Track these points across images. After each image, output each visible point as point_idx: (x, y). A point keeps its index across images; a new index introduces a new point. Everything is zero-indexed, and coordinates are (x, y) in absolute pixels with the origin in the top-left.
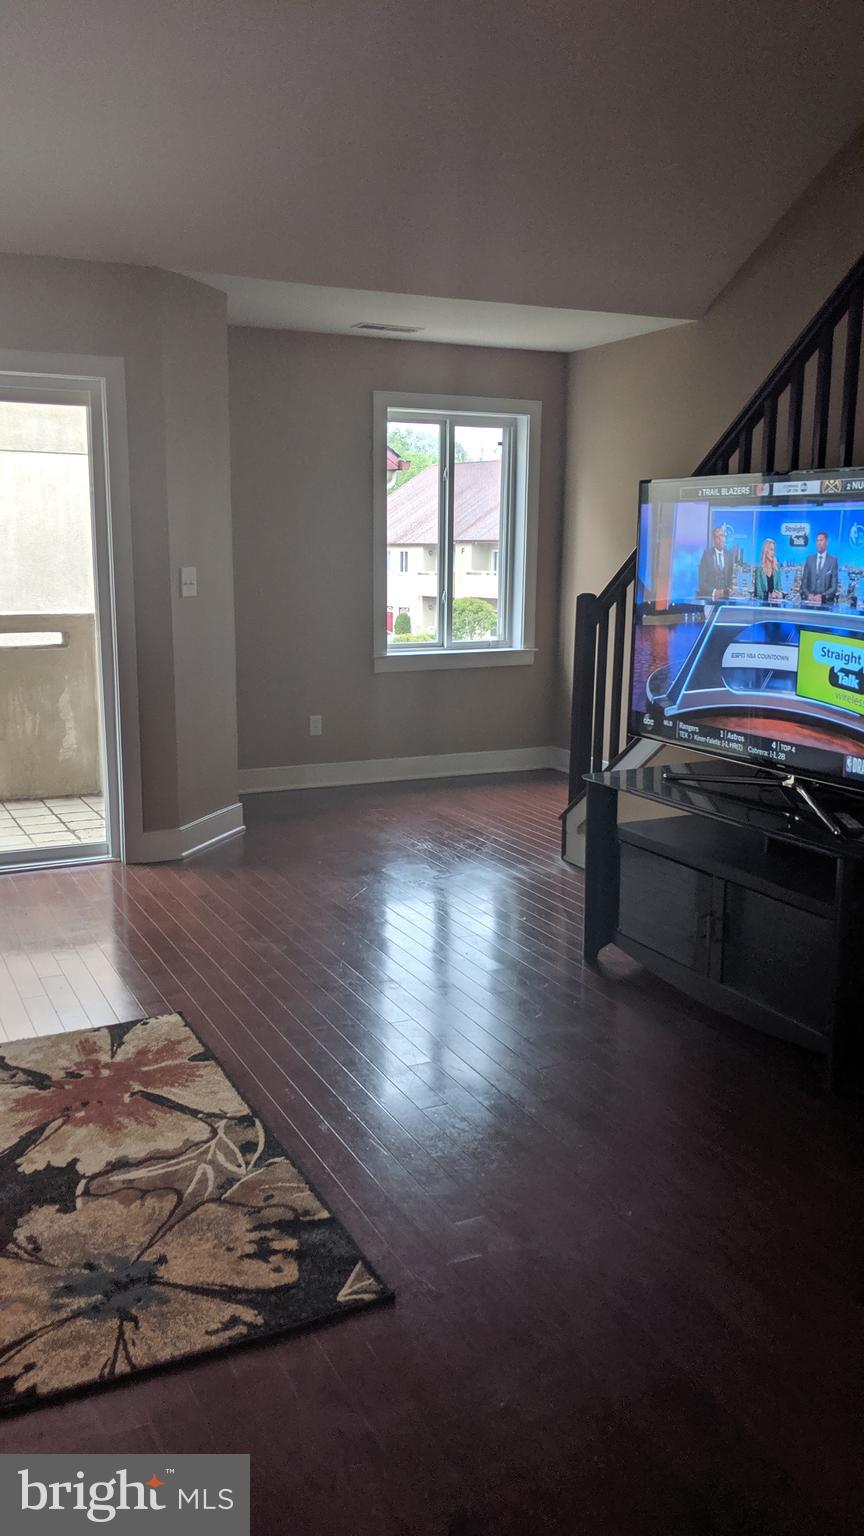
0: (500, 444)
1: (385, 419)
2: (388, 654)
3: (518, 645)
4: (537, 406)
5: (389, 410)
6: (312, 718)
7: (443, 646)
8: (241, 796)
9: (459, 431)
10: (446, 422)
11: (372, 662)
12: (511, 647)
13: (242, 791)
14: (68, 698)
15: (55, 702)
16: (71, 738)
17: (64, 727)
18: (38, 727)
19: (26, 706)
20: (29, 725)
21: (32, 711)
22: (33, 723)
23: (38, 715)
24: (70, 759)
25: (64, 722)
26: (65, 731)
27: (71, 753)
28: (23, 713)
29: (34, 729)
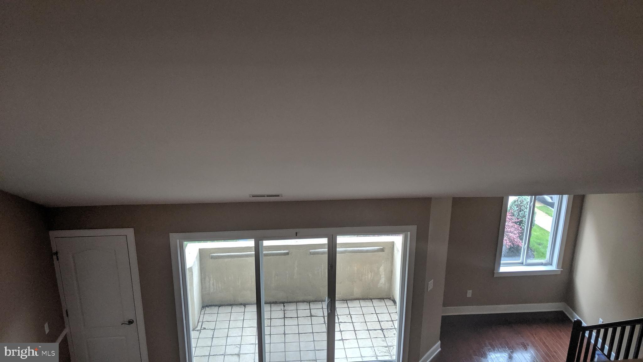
6: (468, 291)
7: (523, 264)
11: (493, 274)
14: (383, 268)
15: (378, 268)
16: (383, 280)
17: (381, 277)
18: (372, 277)
19: (369, 270)
20: (370, 276)
21: (371, 272)
22: (371, 275)
23: (373, 273)
24: (382, 287)
25: (381, 275)
26: (381, 278)
27: (382, 285)
28: (368, 272)
29: (371, 277)
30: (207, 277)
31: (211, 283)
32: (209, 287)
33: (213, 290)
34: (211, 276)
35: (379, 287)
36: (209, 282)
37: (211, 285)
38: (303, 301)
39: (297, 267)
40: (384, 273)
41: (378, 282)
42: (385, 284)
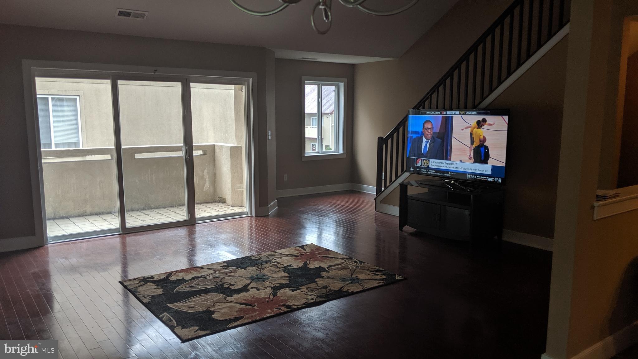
0: (334, 91)
1: (305, 84)
2: (306, 155)
3: (341, 151)
4: (346, 80)
5: (306, 81)
6: (285, 175)
7: (319, 152)
8: (277, 198)
9: (323, 87)
10: (319, 85)
11: (301, 157)
12: (338, 152)
13: (277, 197)
14: (207, 171)
15: (203, 172)
16: (207, 184)
17: (205, 180)
18: (198, 181)
21: (196, 176)
22: (197, 179)
23: (198, 177)
25: (205, 178)
26: (206, 182)
27: (207, 189)
35: (204, 190)
40: (208, 176)
41: (204, 186)
42: (209, 188)
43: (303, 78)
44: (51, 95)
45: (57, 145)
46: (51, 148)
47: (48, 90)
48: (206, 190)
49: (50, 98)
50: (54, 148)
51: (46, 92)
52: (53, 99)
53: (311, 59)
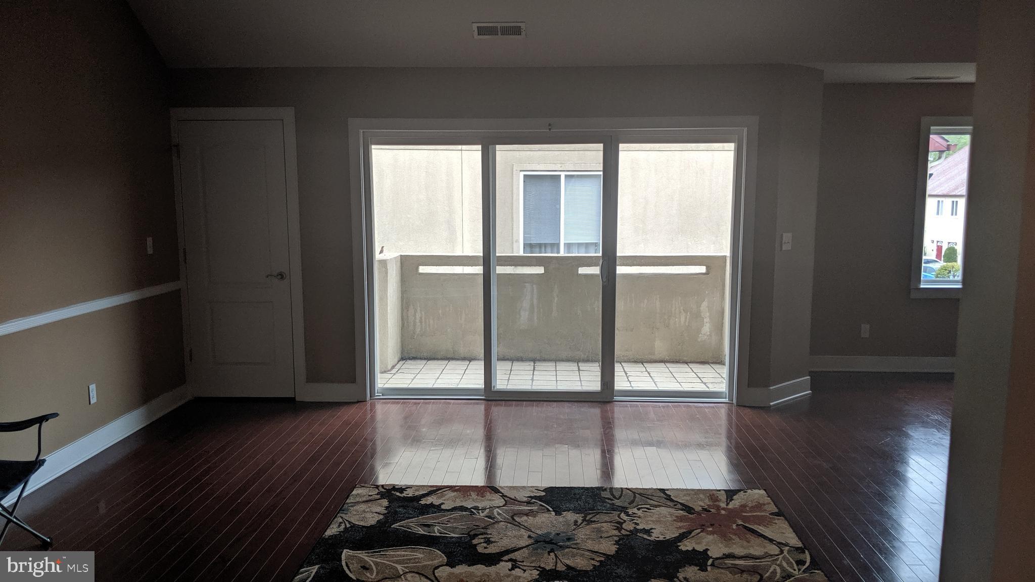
1: (928, 133)
2: (922, 286)
5: (931, 128)
6: (863, 326)
8: (810, 372)
11: (909, 291)
13: (810, 369)
14: (707, 305)
15: (699, 306)
16: (707, 328)
17: (703, 321)
18: (688, 320)
19: (682, 308)
20: (683, 319)
21: (685, 311)
22: (686, 318)
23: (689, 313)
24: (705, 341)
25: (703, 319)
26: (703, 324)
27: (706, 337)
28: (680, 312)
29: (686, 321)
30: (412, 307)
31: (417, 317)
32: (415, 325)
33: (419, 330)
34: (418, 305)
35: (699, 340)
36: (415, 315)
37: (417, 321)
38: (568, 360)
39: (558, 297)
40: (708, 314)
41: (699, 331)
42: (710, 335)
43: (925, 120)
44: (564, 171)
45: (569, 246)
46: (558, 252)
47: (561, 163)
48: (703, 339)
49: (563, 174)
50: (562, 253)
51: (558, 167)
52: (566, 176)
53: (938, 78)
